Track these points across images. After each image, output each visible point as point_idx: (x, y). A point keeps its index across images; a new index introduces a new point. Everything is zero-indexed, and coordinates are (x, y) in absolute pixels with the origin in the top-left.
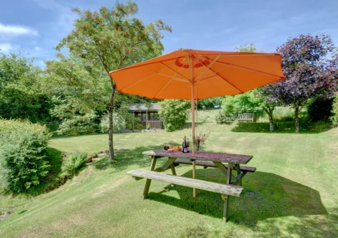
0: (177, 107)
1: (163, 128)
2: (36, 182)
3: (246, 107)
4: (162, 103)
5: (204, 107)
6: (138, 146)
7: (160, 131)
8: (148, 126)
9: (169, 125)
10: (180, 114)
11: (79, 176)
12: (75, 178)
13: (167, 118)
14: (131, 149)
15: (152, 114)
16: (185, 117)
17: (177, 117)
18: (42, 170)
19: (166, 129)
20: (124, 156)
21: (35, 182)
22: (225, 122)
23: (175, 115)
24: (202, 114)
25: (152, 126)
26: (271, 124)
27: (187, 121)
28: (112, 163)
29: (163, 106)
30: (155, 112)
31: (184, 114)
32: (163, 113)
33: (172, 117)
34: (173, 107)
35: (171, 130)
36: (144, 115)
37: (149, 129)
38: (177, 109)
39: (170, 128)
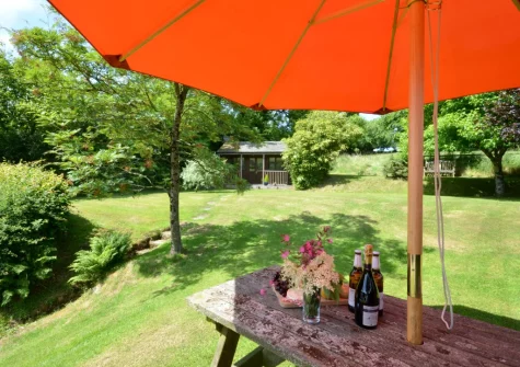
0: (315, 148)
1: (290, 183)
2: (23, 292)
3: (452, 147)
4: (289, 140)
5: (356, 150)
6: (239, 220)
7: (284, 187)
8: (265, 179)
9: (300, 178)
10: (320, 159)
11: (105, 285)
12: (98, 288)
13: (297, 167)
14: (224, 225)
15: (272, 159)
16: (327, 165)
17: (314, 165)
18: (39, 267)
19: (294, 185)
20: (205, 242)
21: (20, 291)
22: (400, 176)
23: (311, 161)
24: (357, 161)
25: (272, 180)
26: (498, 181)
27: (331, 173)
28: (174, 260)
29: (291, 145)
30: (278, 155)
31: (326, 160)
32: (289, 158)
33: (305, 164)
34: (308, 147)
35: (304, 186)
36: (259, 160)
37: (266, 184)
38: (315, 151)
39: (302, 183)
